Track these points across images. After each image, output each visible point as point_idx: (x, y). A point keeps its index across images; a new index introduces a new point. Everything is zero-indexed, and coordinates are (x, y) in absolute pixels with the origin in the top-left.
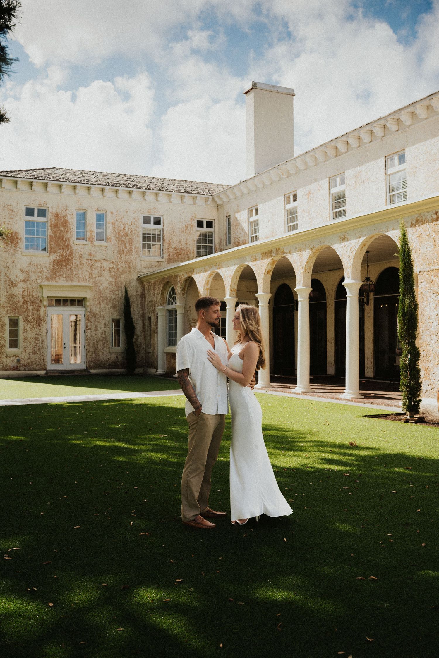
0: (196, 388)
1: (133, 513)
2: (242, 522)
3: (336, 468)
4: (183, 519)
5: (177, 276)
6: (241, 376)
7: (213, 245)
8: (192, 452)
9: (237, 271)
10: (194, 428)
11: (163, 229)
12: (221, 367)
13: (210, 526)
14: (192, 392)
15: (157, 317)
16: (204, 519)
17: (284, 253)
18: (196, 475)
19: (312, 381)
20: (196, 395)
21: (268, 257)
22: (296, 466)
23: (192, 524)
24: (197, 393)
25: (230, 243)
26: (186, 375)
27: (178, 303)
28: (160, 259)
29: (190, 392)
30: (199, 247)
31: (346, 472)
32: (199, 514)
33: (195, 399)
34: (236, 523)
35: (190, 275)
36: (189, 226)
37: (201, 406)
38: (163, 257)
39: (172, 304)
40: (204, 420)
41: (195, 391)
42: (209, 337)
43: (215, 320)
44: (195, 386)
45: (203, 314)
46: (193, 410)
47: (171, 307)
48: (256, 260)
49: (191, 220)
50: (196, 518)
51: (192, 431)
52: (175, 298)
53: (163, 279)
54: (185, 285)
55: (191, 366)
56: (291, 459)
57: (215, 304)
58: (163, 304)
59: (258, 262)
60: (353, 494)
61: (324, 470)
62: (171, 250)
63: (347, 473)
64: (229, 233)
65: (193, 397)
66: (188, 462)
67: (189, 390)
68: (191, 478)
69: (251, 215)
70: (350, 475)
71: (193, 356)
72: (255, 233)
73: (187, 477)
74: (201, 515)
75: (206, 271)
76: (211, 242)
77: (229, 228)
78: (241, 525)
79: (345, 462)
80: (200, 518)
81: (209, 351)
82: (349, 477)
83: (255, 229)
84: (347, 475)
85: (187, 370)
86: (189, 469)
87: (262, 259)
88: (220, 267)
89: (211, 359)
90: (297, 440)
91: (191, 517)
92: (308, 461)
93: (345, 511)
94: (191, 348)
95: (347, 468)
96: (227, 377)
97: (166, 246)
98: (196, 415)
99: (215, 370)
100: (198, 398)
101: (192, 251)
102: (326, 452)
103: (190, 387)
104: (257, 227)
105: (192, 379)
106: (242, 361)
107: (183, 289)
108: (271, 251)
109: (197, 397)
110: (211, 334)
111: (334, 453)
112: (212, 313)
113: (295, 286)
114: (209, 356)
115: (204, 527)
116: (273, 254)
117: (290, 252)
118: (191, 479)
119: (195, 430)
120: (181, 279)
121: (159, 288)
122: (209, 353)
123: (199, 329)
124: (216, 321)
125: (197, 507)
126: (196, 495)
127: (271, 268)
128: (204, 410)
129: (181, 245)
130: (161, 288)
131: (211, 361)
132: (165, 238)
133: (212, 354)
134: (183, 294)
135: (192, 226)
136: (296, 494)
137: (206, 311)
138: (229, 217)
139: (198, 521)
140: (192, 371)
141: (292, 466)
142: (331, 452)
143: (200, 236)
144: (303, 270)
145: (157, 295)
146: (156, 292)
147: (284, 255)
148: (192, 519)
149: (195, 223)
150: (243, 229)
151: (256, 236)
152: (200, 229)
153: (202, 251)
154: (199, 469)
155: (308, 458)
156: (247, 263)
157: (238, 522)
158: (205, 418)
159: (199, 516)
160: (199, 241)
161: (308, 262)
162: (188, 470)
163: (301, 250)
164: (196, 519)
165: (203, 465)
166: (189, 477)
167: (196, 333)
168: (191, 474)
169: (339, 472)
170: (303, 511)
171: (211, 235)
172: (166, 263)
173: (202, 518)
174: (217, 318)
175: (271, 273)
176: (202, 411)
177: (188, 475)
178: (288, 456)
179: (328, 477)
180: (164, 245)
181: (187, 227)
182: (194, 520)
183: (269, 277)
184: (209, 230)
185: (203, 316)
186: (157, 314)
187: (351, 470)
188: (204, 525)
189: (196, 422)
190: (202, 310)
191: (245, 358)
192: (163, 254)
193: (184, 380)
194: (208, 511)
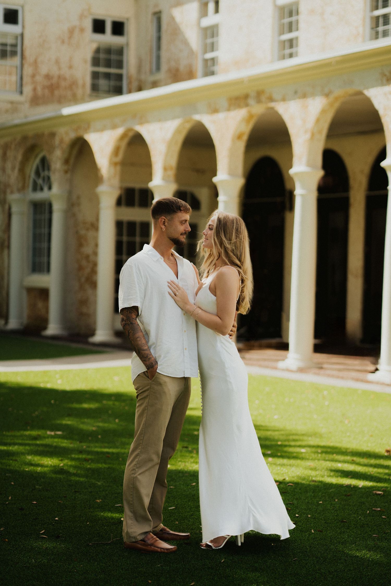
0: (148, 337)
1: (42, 534)
2: (216, 545)
3: (361, 483)
4: (125, 540)
5: (53, 135)
6: (217, 319)
7: (124, 72)
8: (141, 434)
9: (178, 131)
10: (145, 398)
11: (22, 35)
12: (188, 307)
13: (167, 549)
14: (144, 341)
15: (10, 215)
16: (158, 539)
17: (271, 99)
18: (146, 470)
19: (318, 349)
20: (148, 347)
21: (239, 106)
22: (295, 480)
23: (139, 546)
24: (150, 343)
25: (158, 68)
26: (134, 316)
27: (55, 189)
28: (16, 97)
29: (140, 343)
30: (95, 75)
31: (378, 489)
32: (151, 532)
33: (146, 352)
34: (207, 545)
35: (80, 133)
36: (77, 32)
37: (156, 363)
38: (21, 93)
39: (42, 189)
40: (160, 384)
41: (147, 342)
42: (169, 259)
43: (181, 234)
44: (147, 334)
45: (164, 223)
46: (144, 369)
47: (39, 196)
48: (215, 111)
49: (82, 17)
50: (146, 537)
51: (141, 402)
52: (49, 178)
53: (25, 138)
54: (70, 153)
55: (143, 303)
56: (284, 470)
57: (184, 210)
58: (22, 189)
59: (221, 116)
60: (388, 518)
61: (341, 486)
62: (39, 78)
63: (380, 491)
64: (159, 48)
65: (144, 350)
66: (134, 451)
67: (139, 339)
68: (140, 474)
69: (204, 13)
70: (385, 494)
71: (146, 289)
72: (212, 50)
73: (133, 474)
74: (153, 533)
75: (114, 127)
76: (120, 65)
77: (159, 39)
78: (215, 549)
79: (376, 477)
80: (152, 537)
81: (172, 281)
82: (383, 495)
83: (213, 44)
84: (380, 493)
85: (135, 309)
86: (137, 460)
87: (229, 110)
88: (143, 120)
89: (173, 295)
90: (293, 443)
91: (139, 535)
92: (313, 473)
93: (375, 536)
94: (142, 274)
95: (379, 485)
96: (196, 320)
97: (28, 71)
98: (148, 377)
99: (179, 310)
100: (152, 351)
101: (80, 82)
102: (345, 462)
103: (139, 334)
104: (215, 39)
105: (143, 324)
106: (214, 298)
107: (67, 161)
108: (246, 97)
109: (150, 350)
110: (172, 255)
111: (359, 464)
112: (178, 224)
113: (291, 167)
114: (171, 290)
115: (159, 550)
116: (251, 102)
117: (284, 100)
118: (138, 477)
119: (147, 401)
120: (61, 141)
121: (15, 158)
122: (171, 284)
123: (155, 247)
124: (181, 237)
125: (148, 520)
126: (147, 501)
127: (247, 129)
128: (160, 370)
129: (60, 69)
130: (20, 157)
131: (172, 297)
132: (27, 53)
133: (175, 286)
134: (66, 172)
135: (82, 30)
136: (297, 515)
137: (169, 220)
138: (158, 16)
139: (149, 542)
140: (143, 311)
141: (287, 479)
142: (353, 462)
143: (98, 51)
144: (308, 136)
145: (9, 171)
146: (9, 165)
147: (272, 105)
148: (140, 538)
149: (89, 25)
150: (186, 43)
151: (213, 60)
152: (99, 37)
153: (102, 82)
154: (151, 460)
155: (315, 469)
156: (197, 117)
157: (210, 544)
158: (162, 382)
159: (151, 533)
160: (96, 62)
161: (318, 120)
162: (134, 463)
163: (304, 96)
164: (146, 539)
165: (158, 454)
166: (135, 474)
167: (150, 252)
168: (139, 468)
169: (364, 488)
170: (309, 535)
171: (120, 51)
172: (27, 105)
173: (155, 537)
174: (184, 232)
175: (245, 138)
176: (157, 371)
177: (134, 469)
178: (279, 465)
179: (349, 496)
180: (26, 66)
181: (71, 32)
182: (143, 540)
183: (241, 146)
184: (117, 40)
185: (163, 227)
186: (10, 208)
187: (387, 487)
188: (158, 548)
189: (149, 387)
190: (163, 217)
191: (218, 293)
192: (21, 85)
193: (132, 324)
194: (162, 530)
